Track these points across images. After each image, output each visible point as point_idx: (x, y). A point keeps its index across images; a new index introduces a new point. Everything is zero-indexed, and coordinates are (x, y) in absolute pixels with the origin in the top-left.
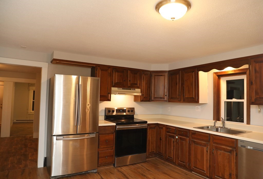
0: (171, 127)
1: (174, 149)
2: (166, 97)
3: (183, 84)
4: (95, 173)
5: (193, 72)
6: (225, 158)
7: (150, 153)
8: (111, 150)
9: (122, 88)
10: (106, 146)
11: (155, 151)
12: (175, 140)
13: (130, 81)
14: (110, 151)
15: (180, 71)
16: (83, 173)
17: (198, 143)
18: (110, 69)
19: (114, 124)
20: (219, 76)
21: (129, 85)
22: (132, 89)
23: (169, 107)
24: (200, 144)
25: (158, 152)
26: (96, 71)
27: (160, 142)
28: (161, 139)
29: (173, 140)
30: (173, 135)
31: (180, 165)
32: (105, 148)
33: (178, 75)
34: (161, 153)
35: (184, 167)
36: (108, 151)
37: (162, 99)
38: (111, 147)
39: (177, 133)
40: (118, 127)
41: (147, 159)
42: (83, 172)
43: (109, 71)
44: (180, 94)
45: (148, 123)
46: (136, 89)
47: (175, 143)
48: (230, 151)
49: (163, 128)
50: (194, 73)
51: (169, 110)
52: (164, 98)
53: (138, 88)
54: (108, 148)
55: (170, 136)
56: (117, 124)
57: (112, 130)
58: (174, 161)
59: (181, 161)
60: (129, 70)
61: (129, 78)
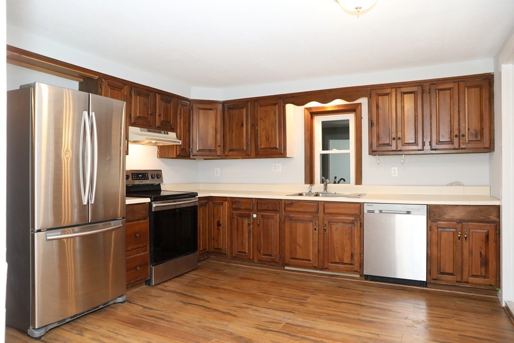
0: (241, 200)
1: (249, 237)
2: (218, 149)
3: (254, 126)
4: (121, 303)
5: (275, 104)
6: (344, 233)
7: (201, 251)
8: (145, 253)
9: (146, 129)
10: (136, 246)
11: (207, 248)
12: (252, 221)
13: (160, 115)
14: (142, 254)
15: (249, 103)
16: (100, 307)
17: (297, 220)
18: (126, 87)
19: (148, 200)
20: (313, 113)
21: (158, 124)
22: (163, 132)
23: (216, 169)
24: (302, 221)
25: (214, 248)
26: (100, 89)
27: (219, 230)
28: (219, 225)
29: (246, 221)
30: (247, 212)
31: (262, 262)
32: (134, 249)
33: (244, 110)
34: (221, 249)
35: (273, 263)
36: (139, 254)
37: (213, 153)
38: (144, 247)
39: (255, 208)
40: (154, 205)
41: (199, 264)
42: (101, 305)
43: (126, 90)
44: (249, 143)
45: (199, 195)
46: (169, 133)
47: (251, 226)
48: (353, 223)
49: (224, 203)
50: (278, 107)
51: (217, 173)
52: (215, 151)
53: (172, 130)
54: (137, 250)
55: (241, 216)
56: (153, 200)
57: (144, 212)
58: (252, 258)
59: (264, 255)
60: (158, 93)
61: (157, 111)
